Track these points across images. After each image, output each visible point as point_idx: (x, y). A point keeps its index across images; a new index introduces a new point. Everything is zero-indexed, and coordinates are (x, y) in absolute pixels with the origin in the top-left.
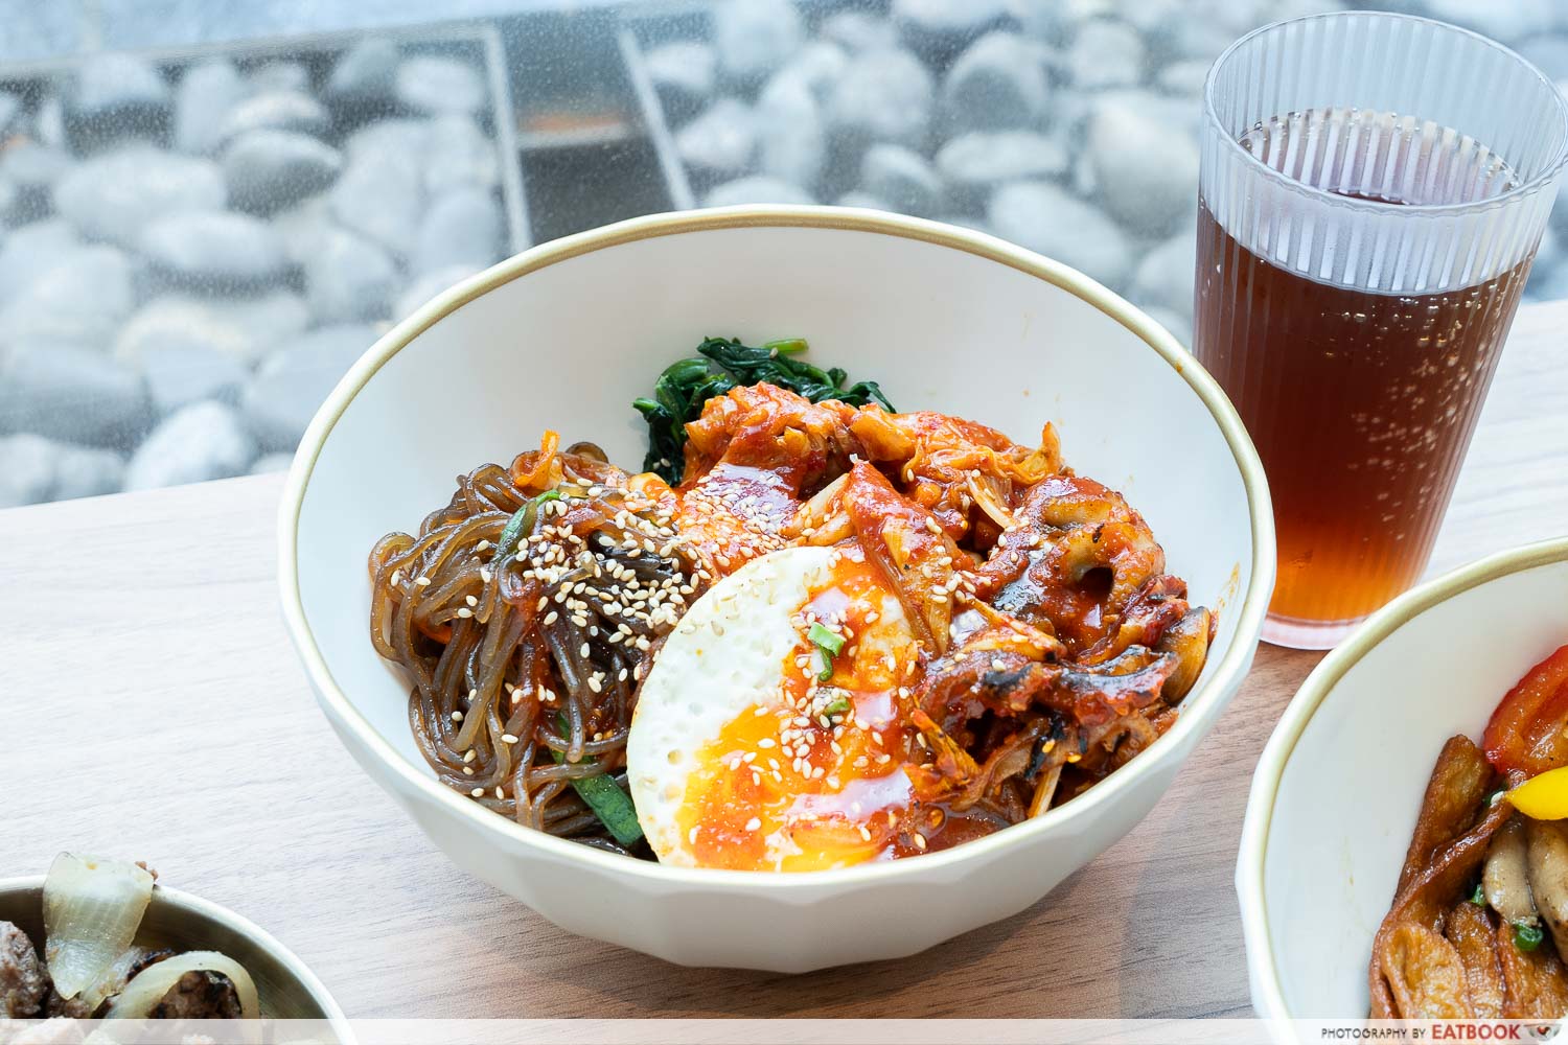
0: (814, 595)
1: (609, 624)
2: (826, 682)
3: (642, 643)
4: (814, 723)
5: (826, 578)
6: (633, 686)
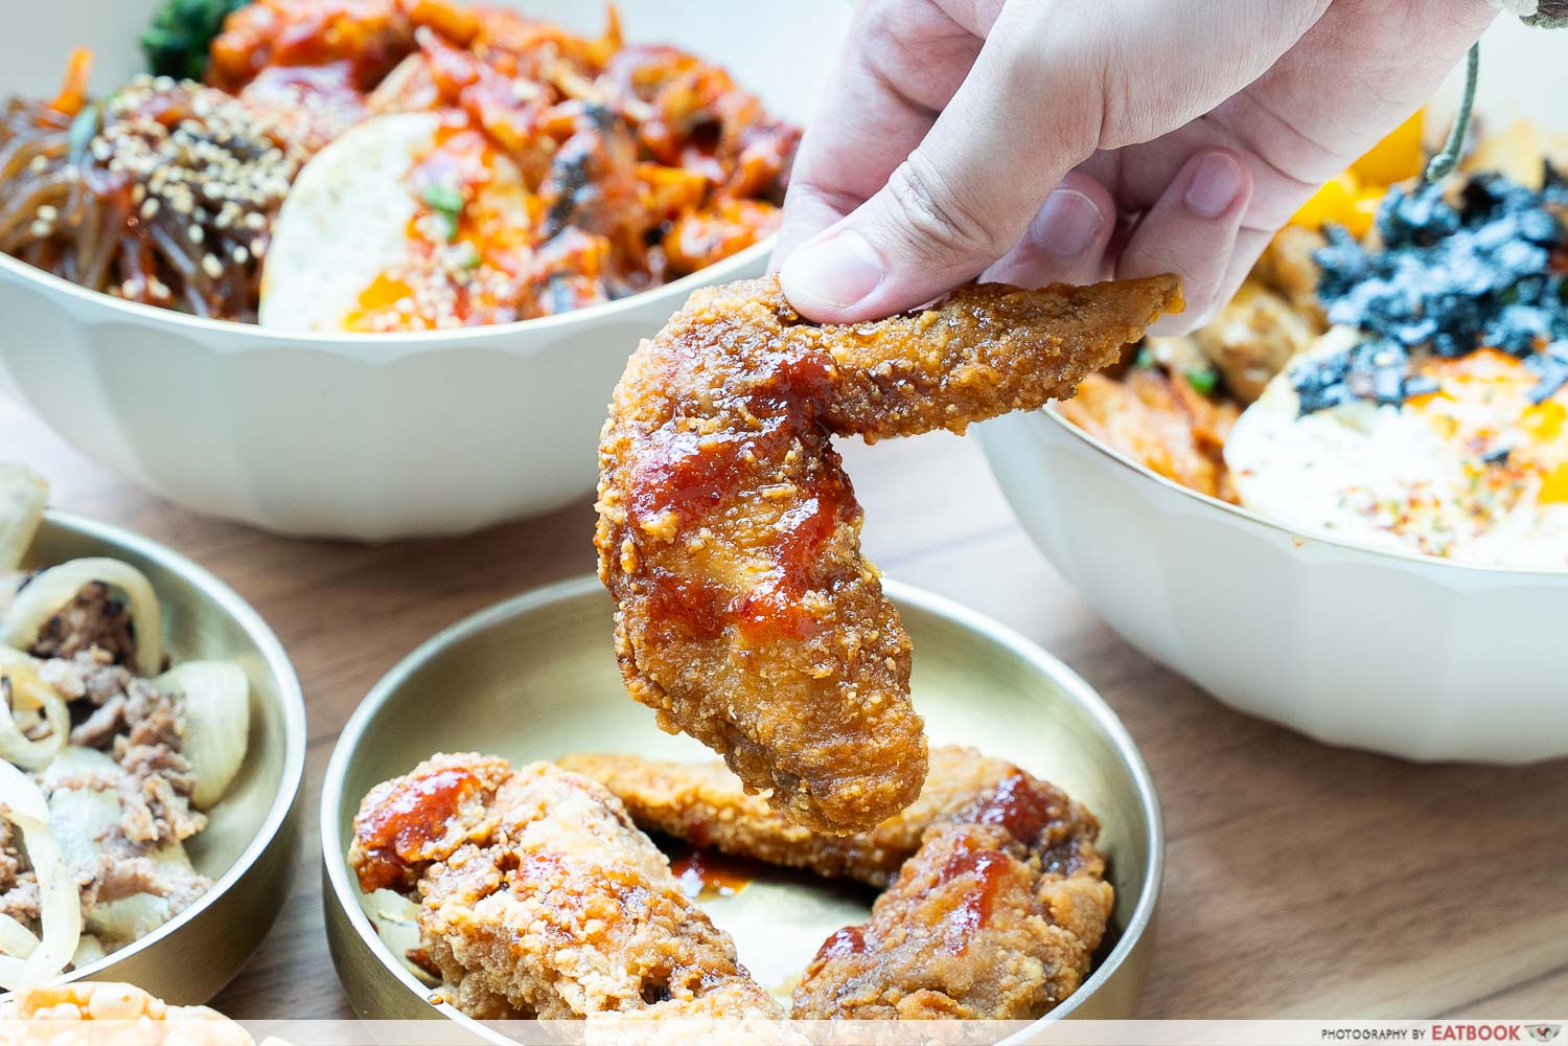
0: (420, 161)
1: (212, 207)
2: (453, 241)
3: (255, 221)
4: (451, 280)
5: (427, 144)
6: (254, 266)
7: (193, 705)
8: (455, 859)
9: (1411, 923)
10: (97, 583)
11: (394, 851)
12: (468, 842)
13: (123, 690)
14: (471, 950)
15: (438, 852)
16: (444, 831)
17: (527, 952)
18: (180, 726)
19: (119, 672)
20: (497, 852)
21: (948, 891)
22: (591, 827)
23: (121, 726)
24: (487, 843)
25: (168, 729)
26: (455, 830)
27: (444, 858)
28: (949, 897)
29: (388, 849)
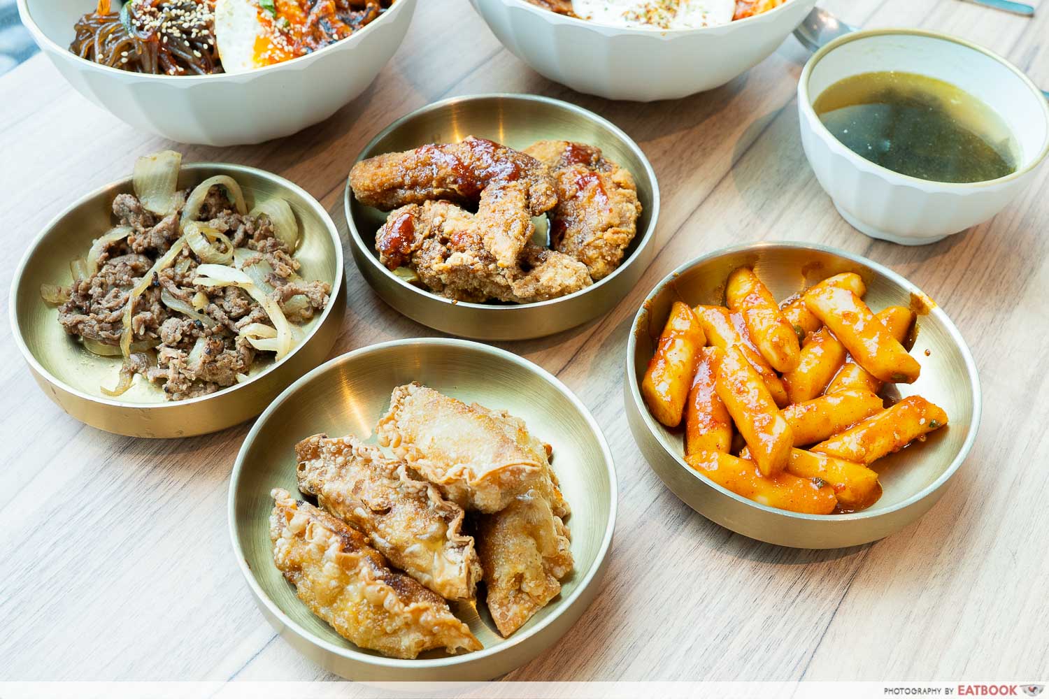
2: (275, 19)
4: (281, 33)
7: (273, 219)
8: (425, 246)
9: (692, 154)
10: (214, 186)
11: (399, 252)
12: (425, 238)
13: (241, 222)
14: (450, 277)
15: (417, 247)
16: (414, 238)
17: (478, 271)
18: (271, 228)
19: (236, 216)
20: (438, 238)
21: (589, 192)
22: (465, 217)
23: (247, 236)
24: (431, 236)
25: (267, 230)
26: (419, 237)
27: (420, 248)
28: (591, 194)
29: (397, 252)
